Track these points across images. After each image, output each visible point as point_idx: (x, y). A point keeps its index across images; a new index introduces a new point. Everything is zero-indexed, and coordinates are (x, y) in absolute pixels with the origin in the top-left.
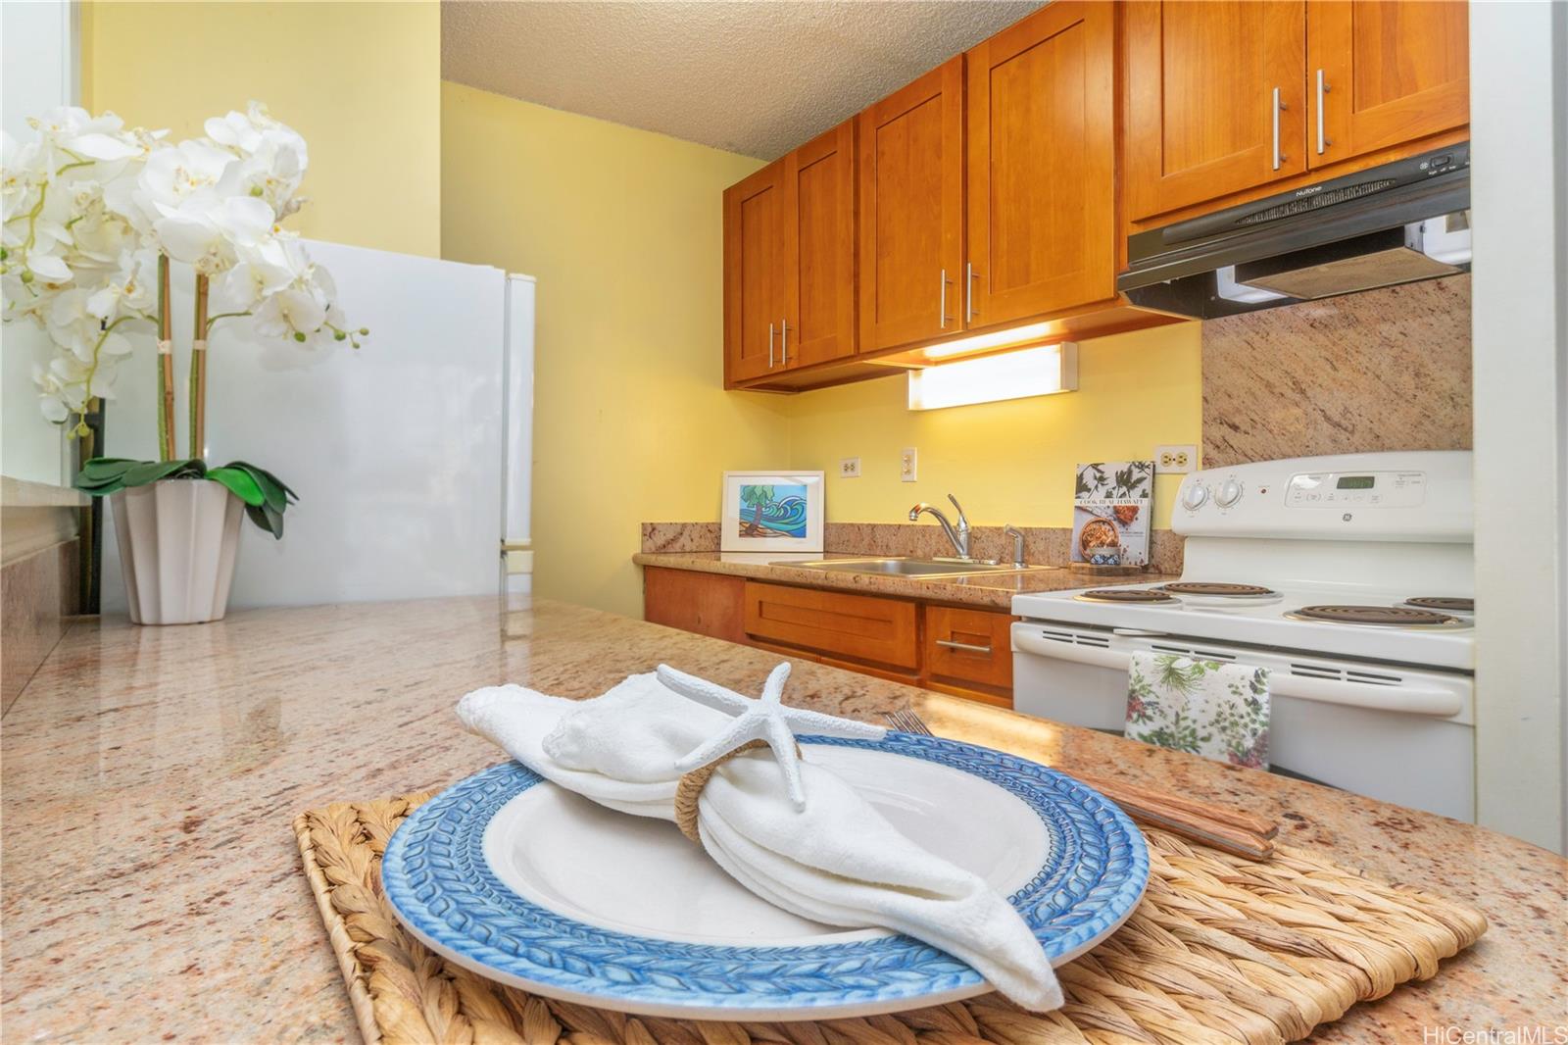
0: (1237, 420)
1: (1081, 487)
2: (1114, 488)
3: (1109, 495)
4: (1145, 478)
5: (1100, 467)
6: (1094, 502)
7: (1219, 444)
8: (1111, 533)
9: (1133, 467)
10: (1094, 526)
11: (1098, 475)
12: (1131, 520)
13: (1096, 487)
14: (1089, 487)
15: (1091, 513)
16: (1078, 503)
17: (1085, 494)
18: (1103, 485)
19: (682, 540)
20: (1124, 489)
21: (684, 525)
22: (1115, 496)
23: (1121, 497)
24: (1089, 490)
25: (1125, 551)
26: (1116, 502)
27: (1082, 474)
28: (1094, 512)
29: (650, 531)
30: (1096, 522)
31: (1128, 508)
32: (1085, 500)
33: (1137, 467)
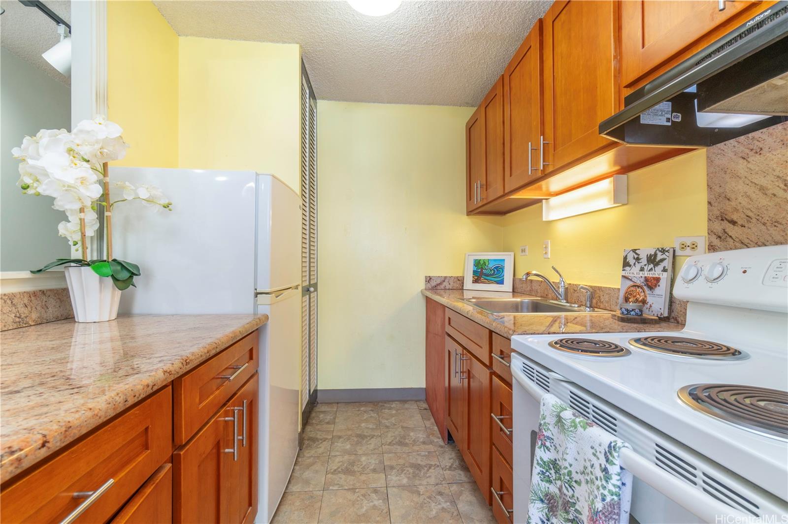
0: (735, 217)
1: (626, 264)
2: (645, 265)
3: (642, 269)
4: (666, 259)
5: (637, 252)
6: (633, 273)
7: (721, 235)
8: (643, 294)
9: (658, 252)
10: (632, 289)
11: (636, 256)
12: (656, 286)
13: (635, 264)
14: (631, 264)
15: (631, 280)
16: (623, 273)
17: (628, 268)
18: (638, 263)
19: (445, 284)
20: (651, 266)
21: (446, 277)
22: (645, 270)
23: (649, 271)
24: (630, 266)
25: (651, 306)
26: (646, 274)
27: (626, 256)
28: (633, 280)
29: (429, 279)
30: (634, 286)
31: (654, 278)
32: (628, 272)
33: (661, 251)
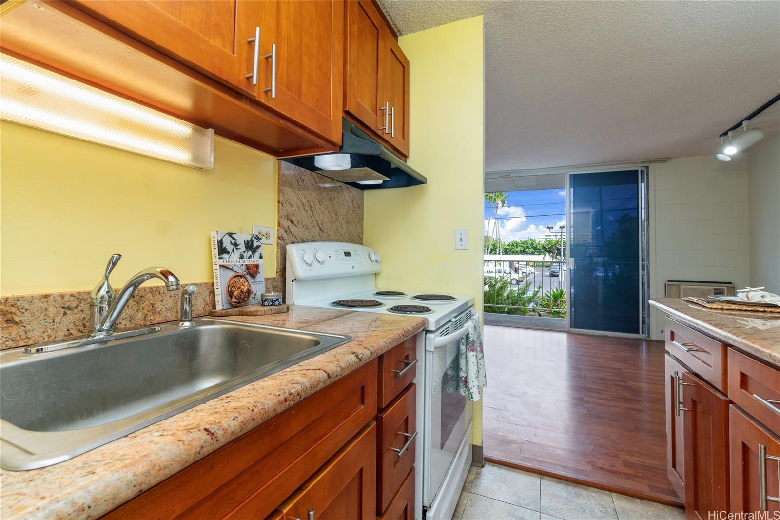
0: (293, 219)
1: (222, 250)
2: (244, 252)
3: (242, 257)
4: (260, 246)
5: (233, 236)
6: (233, 262)
8: (246, 283)
9: (253, 238)
10: (235, 280)
11: (233, 241)
12: (256, 273)
13: (233, 250)
14: (228, 250)
15: (232, 270)
16: (221, 262)
17: (225, 256)
18: (237, 249)
20: (250, 253)
22: (245, 257)
23: (249, 258)
24: (228, 253)
25: (256, 295)
26: (246, 261)
27: (221, 240)
28: (234, 269)
30: (236, 276)
31: (254, 265)
32: (227, 260)
33: (255, 238)
